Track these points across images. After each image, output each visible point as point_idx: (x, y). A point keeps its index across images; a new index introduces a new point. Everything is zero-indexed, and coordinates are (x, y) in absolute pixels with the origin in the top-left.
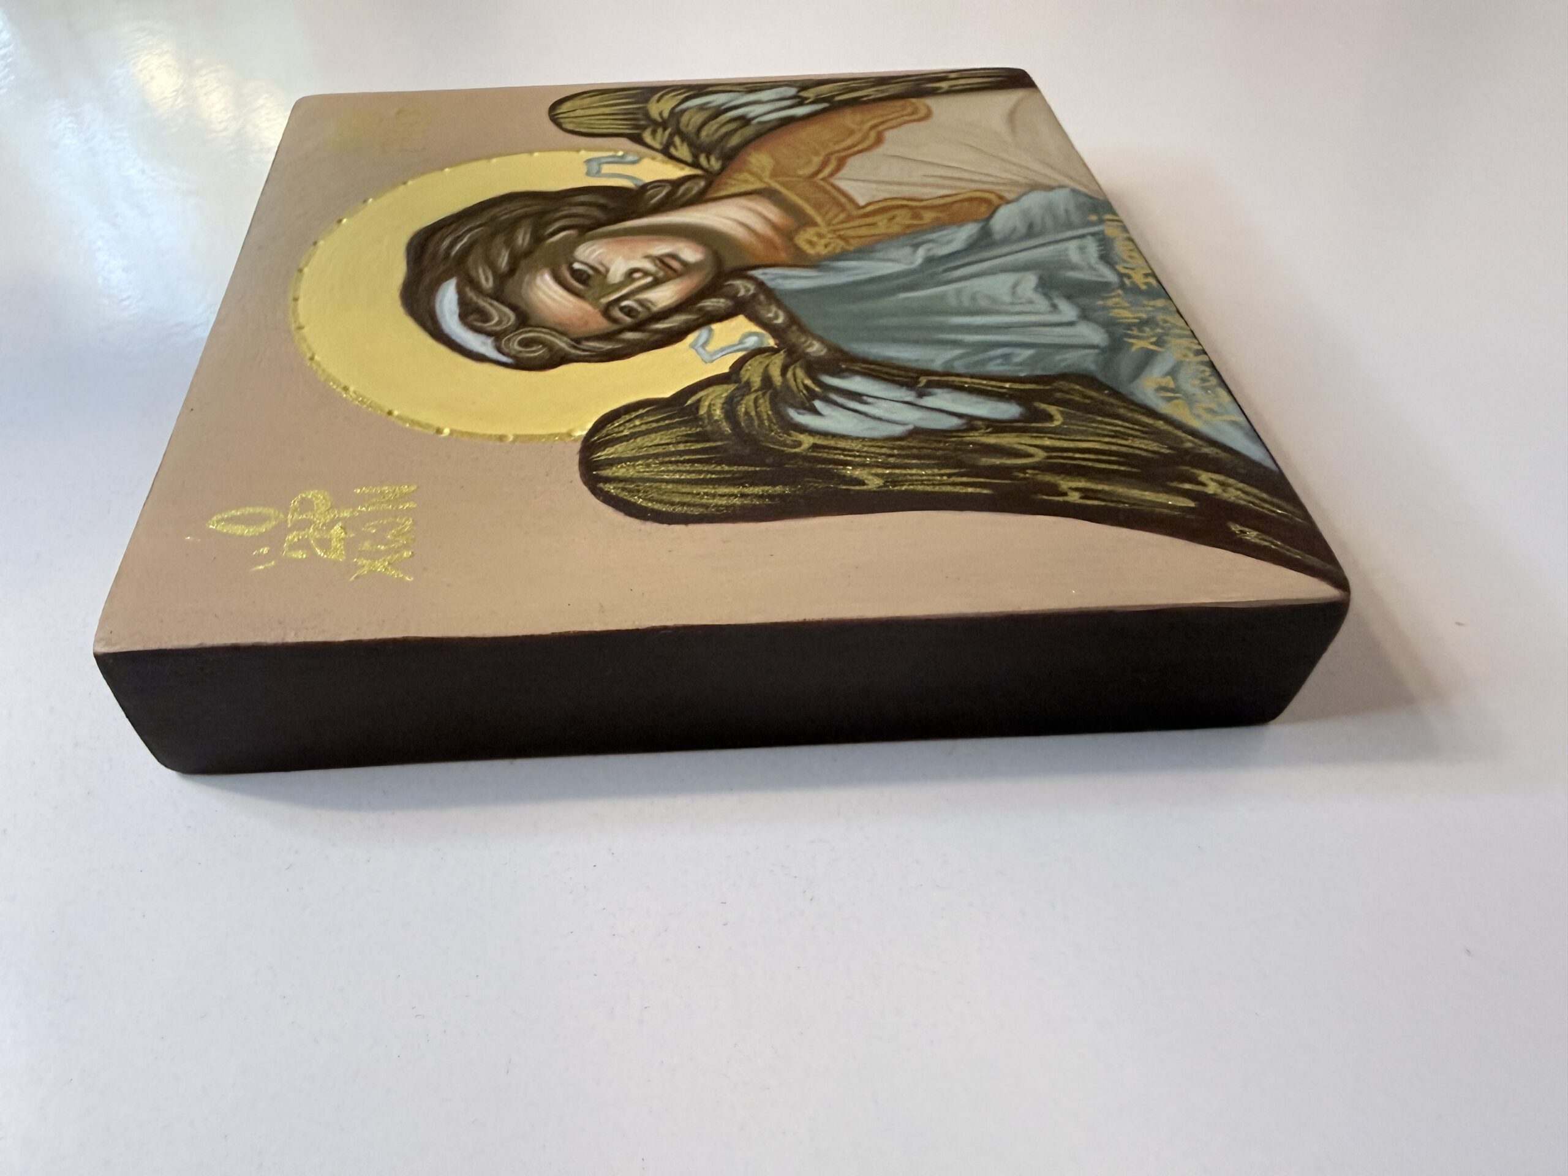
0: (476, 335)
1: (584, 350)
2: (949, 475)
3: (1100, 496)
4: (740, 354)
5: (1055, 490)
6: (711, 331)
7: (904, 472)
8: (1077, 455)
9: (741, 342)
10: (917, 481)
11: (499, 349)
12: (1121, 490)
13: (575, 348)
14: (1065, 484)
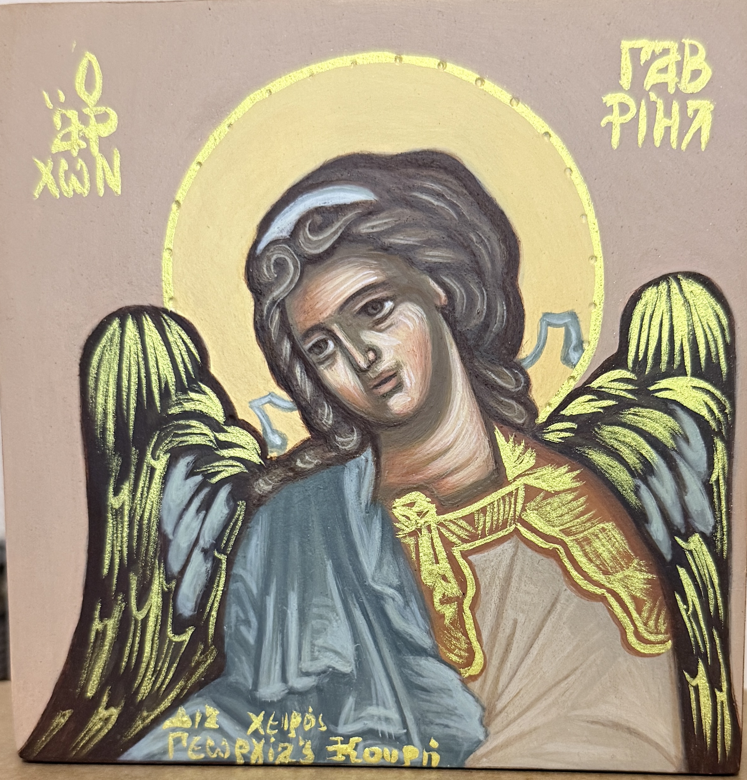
0: (294, 222)
1: (269, 310)
2: (121, 551)
3: (99, 642)
4: (259, 428)
5: (105, 615)
6: (291, 410)
7: (126, 524)
8: (137, 639)
9: (274, 432)
10: (117, 530)
11: (274, 242)
12: (104, 656)
13: (274, 302)
14: (111, 624)
